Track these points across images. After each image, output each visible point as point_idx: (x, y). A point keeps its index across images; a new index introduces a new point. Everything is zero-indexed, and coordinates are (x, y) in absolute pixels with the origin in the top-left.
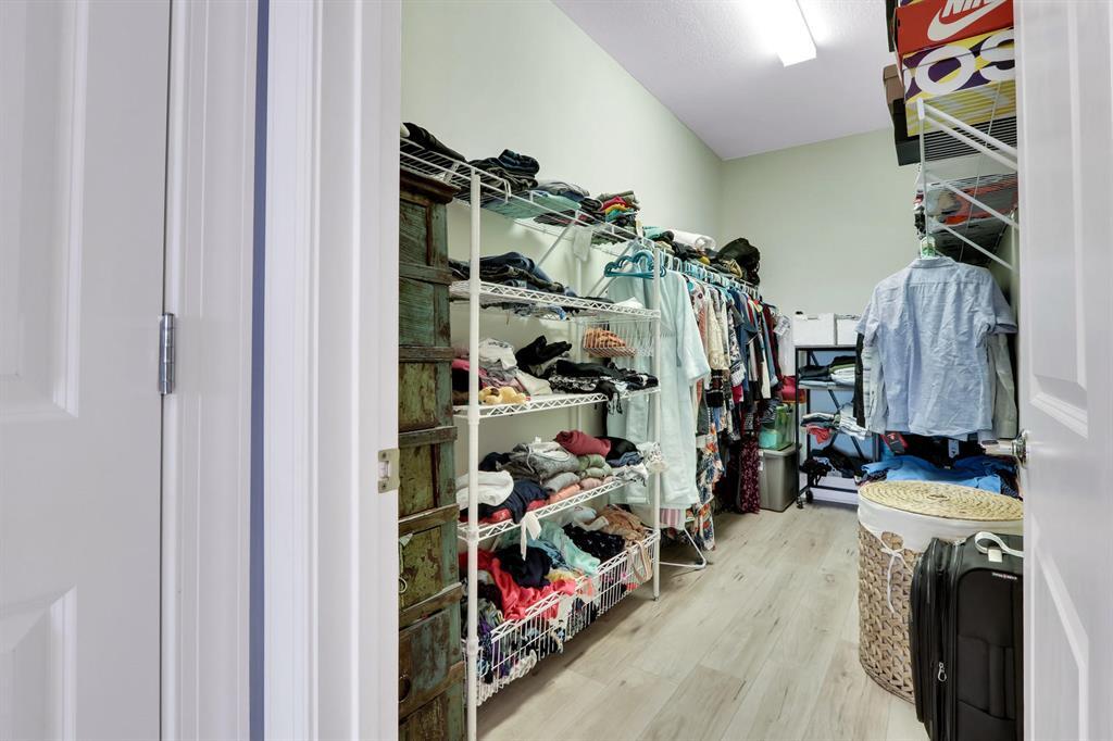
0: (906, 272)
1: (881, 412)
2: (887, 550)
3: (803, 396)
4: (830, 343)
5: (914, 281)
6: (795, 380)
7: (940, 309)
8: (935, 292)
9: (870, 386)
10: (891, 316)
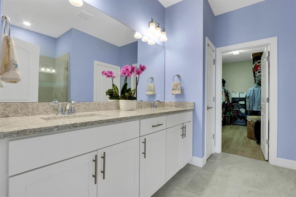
0: (253, 88)
1: (249, 107)
2: (251, 122)
3: (233, 106)
4: (239, 97)
5: (254, 89)
6: (232, 104)
7: (258, 93)
8: (257, 91)
9: (247, 104)
10: (251, 94)
